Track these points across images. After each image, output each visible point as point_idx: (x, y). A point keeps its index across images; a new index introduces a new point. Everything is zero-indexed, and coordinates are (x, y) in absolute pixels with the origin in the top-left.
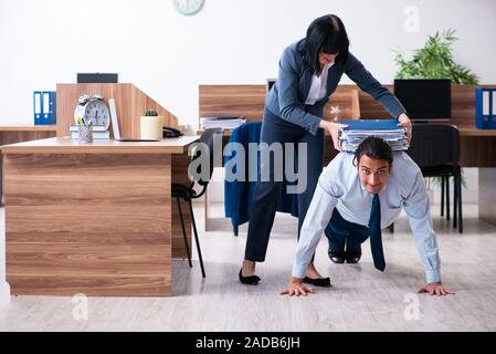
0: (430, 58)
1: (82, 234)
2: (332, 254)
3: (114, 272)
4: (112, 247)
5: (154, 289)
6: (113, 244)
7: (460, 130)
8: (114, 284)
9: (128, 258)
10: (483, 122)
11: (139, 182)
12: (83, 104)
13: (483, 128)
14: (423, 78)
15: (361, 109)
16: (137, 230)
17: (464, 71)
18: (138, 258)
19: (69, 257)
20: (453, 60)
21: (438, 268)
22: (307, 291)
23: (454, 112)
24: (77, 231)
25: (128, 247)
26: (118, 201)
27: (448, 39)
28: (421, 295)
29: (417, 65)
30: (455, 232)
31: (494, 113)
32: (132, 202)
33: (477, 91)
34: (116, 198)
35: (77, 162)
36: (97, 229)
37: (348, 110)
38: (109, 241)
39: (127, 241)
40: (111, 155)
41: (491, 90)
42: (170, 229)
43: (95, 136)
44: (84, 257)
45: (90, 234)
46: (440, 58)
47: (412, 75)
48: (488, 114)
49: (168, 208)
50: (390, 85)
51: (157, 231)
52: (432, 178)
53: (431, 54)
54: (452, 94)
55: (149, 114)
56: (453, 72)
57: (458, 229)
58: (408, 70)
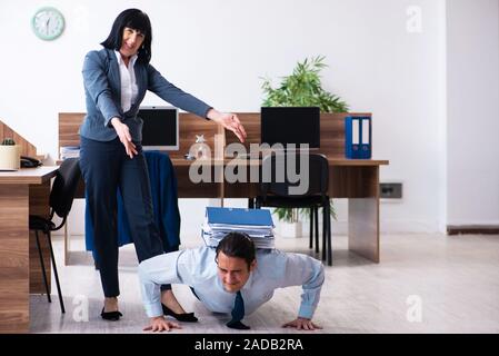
0: (298, 85)
5: (10, 326)
7: (329, 159)
10: (356, 148)
13: (352, 158)
14: (291, 105)
15: (226, 137)
17: (334, 99)
20: (323, 87)
22: (172, 326)
23: (323, 141)
27: (317, 65)
29: (286, 93)
31: (364, 142)
33: (346, 119)
37: (213, 138)
41: (361, 118)
42: (28, 264)
46: (308, 85)
47: (280, 103)
48: (357, 142)
49: (26, 240)
50: (257, 114)
51: (14, 265)
52: (300, 210)
53: (300, 81)
54: (321, 123)
55: (6, 143)
56: (321, 100)
57: (327, 262)
58: (276, 98)
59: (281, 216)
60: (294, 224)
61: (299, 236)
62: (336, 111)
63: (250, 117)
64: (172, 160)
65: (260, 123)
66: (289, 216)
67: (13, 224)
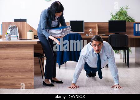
0: (120, 14)
1: (6, 69)
2: (87, 74)
3: (16, 81)
4: (15, 73)
5: (28, 86)
6: (16, 72)
7: (128, 36)
8: (16, 85)
9: (20, 77)
10: (136, 33)
11: (24, 53)
12: (10, 28)
13: (136, 35)
14: (118, 20)
15: (98, 29)
16: (23, 68)
17: (131, 18)
18: (23, 77)
19: (2, 76)
20: (128, 15)
21: (118, 80)
22: (77, 87)
23: (127, 30)
24: (4, 68)
25: (20, 73)
26: (17, 59)
27: (126, 8)
28: (112, 88)
29: (117, 16)
30: (127, 67)
31: (139, 31)
32: (21, 59)
33: (134, 24)
34: (17, 58)
35: (4, 47)
36: (11, 67)
37: (94, 30)
38: (14, 71)
39: (20, 71)
40: (15, 44)
41: (138, 24)
42: (33, 68)
43: (11, 38)
44: (7, 76)
45: (8, 69)
46: (123, 14)
47: (116, 19)
48: (137, 31)
49: (33, 61)
50: (107, 22)
51: (29, 68)
52: (121, 51)
53: (121, 13)
54: (126, 25)
55: (30, 31)
56: (127, 18)
57: (128, 66)
58: (114, 18)
59: (116, 52)
60: (119, 55)
61: (121, 58)
62: (132, 22)
63: (105, 23)
64: (82, 36)
65: (108, 25)
66: (118, 52)
67: (29, 56)
